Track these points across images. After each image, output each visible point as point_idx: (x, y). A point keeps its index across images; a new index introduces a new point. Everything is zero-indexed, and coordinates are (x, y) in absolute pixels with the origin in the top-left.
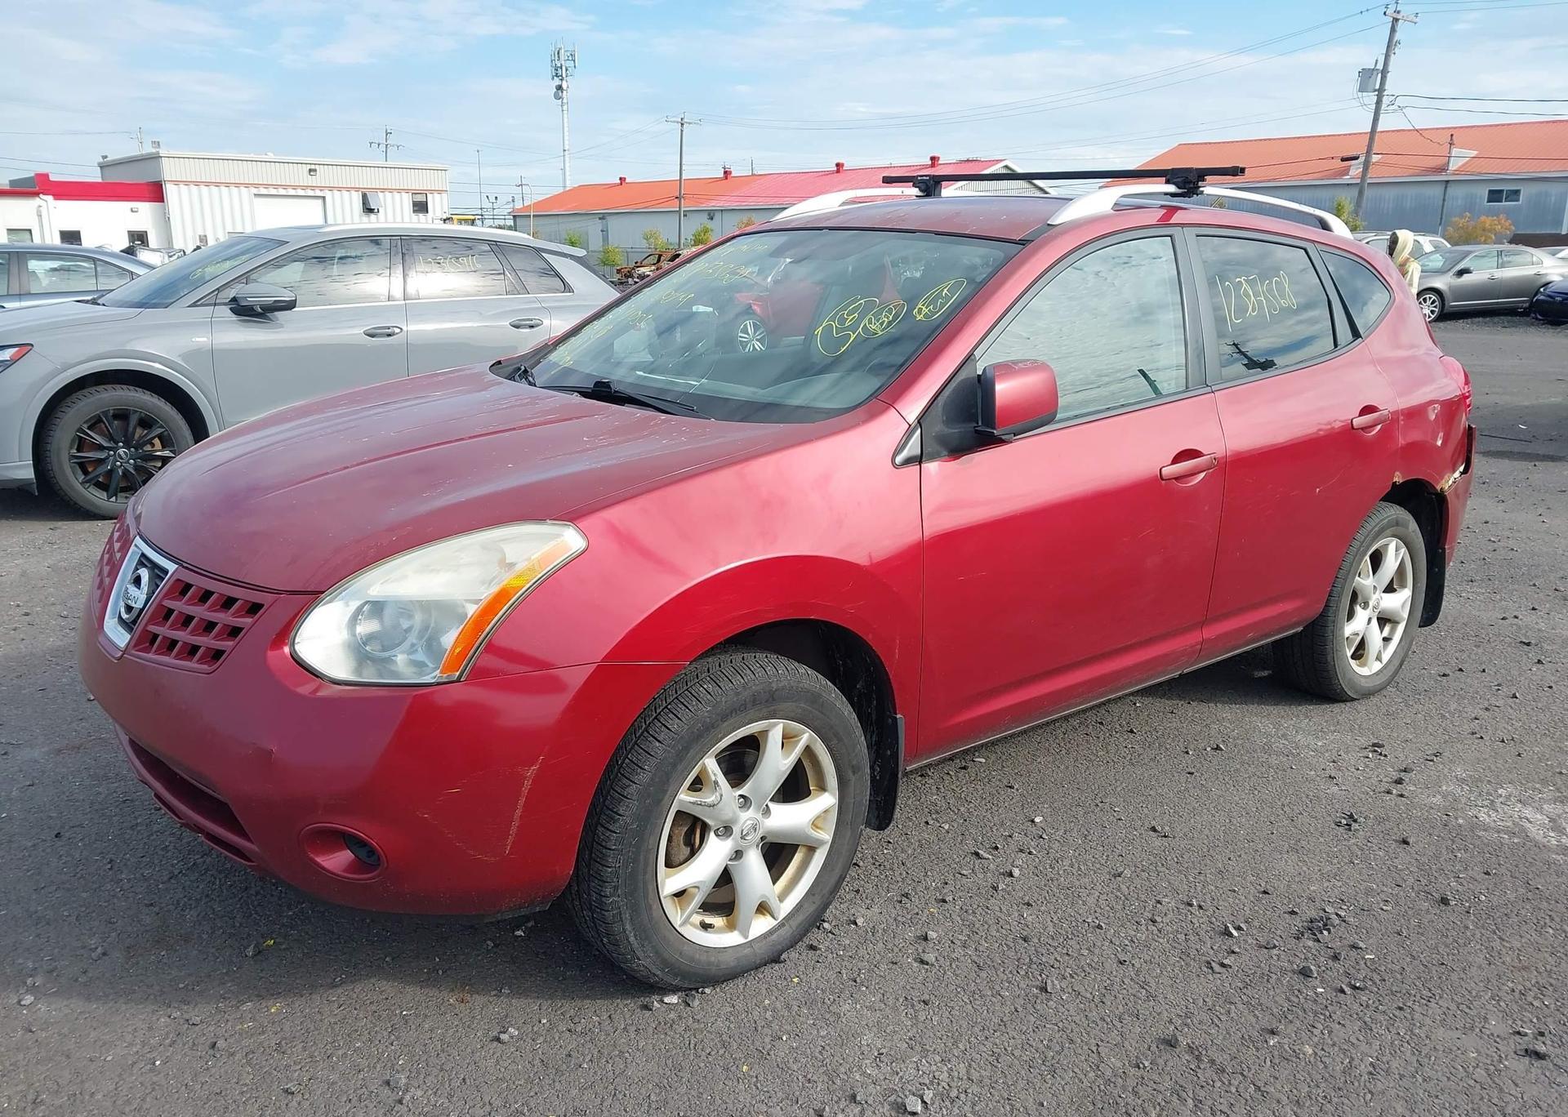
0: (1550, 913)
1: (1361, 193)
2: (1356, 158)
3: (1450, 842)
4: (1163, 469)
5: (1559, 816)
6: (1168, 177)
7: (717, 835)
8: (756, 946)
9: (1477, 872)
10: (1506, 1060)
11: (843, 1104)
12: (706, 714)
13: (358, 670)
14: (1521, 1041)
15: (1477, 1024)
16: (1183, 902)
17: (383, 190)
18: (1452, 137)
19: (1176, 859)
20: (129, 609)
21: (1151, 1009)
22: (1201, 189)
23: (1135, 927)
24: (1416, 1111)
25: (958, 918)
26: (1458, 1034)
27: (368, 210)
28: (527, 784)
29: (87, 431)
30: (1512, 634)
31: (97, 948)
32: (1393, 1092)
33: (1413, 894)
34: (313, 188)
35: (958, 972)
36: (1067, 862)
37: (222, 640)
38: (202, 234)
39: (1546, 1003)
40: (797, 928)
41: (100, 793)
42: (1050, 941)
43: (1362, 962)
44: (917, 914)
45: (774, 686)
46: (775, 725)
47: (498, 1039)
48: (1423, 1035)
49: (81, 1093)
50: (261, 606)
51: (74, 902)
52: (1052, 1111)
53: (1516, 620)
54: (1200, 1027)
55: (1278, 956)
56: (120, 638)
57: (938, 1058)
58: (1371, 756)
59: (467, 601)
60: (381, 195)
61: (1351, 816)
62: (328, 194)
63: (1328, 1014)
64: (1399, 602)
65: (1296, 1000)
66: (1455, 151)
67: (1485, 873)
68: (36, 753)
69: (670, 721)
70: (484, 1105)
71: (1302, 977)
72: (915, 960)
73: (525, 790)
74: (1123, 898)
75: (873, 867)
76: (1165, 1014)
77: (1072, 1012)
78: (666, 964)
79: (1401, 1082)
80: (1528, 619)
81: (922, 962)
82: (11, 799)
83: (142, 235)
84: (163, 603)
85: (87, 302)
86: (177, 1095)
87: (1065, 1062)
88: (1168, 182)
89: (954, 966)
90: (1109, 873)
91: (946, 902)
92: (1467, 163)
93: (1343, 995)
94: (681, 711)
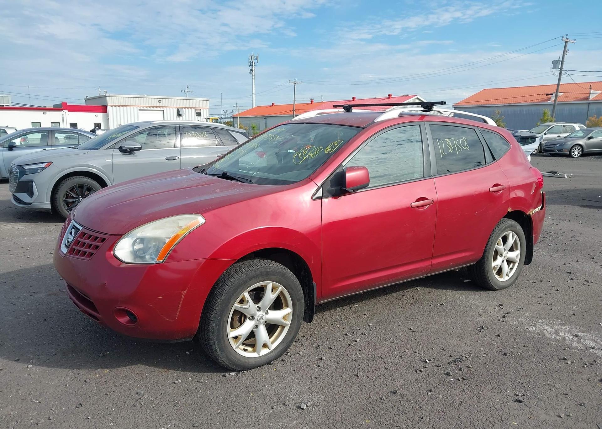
0: (542, 359)
1: (554, 107)
2: (552, 94)
3: (515, 336)
4: (412, 204)
5: (559, 330)
6: (422, 105)
7: (249, 320)
8: (263, 358)
9: (521, 346)
10: (509, 402)
11: (281, 405)
12: (244, 278)
13: (135, 259)
14: (516, 397)
15: (502, 391)
16: (414, 352)
17: (185, 108)
18: (591, 86)
19: (415, 339)
20: (68, 242)
21: (392, 383)
22: (432, 109)
23: (394, 359)
24: (471, 416)
25: (335, 354)
26: (495, 394)
27: (179, 115)
28: (183, 296)
29: (69, 192)
30: (566, 270)
31: (53, 353)
32: (465, 410)
33: (495, 352)
34: (160, 107)
35: (329, 369)
36: (377, 338)
37: (93, 250)
38: (120, 124)
39: (529, 386)
40: (277, 353)
41: (60, 308)
42: (364, 362)
43: (469, 372)
44: (321, 352)
45: (269, 270)
46: (269, 283)
47: (174, 383)
48: (482, 394)
49: (43, 393)
50: (105, 239)
51: (48, 339)
52: (349, 410)
53: (569, 265)
54: (406, 389)
55: (441, 369)
56: (64, 250)
57: (316, 394)
58: (497, 308)
59: (166, 238)
60: (184, 109)
61: (482, 327)
62: (165, 109)
63: (451, 386)
64: (515, 255)
65: (442, 382)
66: (592, 91)
67: (524, 346)
68: (41, 295)
69: (232, 280)
70: (167, 400)
71: (447, 375)
72: (316, 365)
73: (182, 298)
74: (393, 349)
75: (310, 337)
76: (396, 384)
77: (365, 383)
78: (230, 360)
79: (469, 407)
80: (574, 264)
81: (318, 366)
82: (31, 309)
83: (99, 125)
84: (78, 239)
85: (72, 148)
86: (72, 394)
87: (358, 397)
88: (422, 107)
89: (329, 368)
90: (391, 342)
91: (332, 349)
92: (597, 96)
93: (459, 381)
94: (237, 277)
